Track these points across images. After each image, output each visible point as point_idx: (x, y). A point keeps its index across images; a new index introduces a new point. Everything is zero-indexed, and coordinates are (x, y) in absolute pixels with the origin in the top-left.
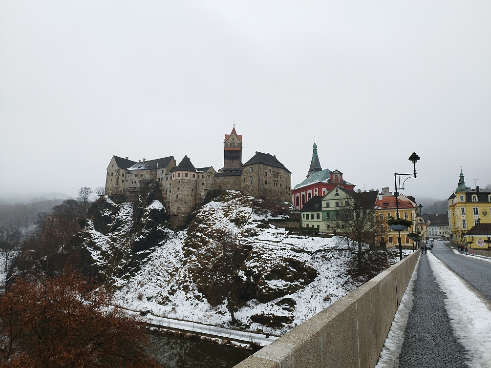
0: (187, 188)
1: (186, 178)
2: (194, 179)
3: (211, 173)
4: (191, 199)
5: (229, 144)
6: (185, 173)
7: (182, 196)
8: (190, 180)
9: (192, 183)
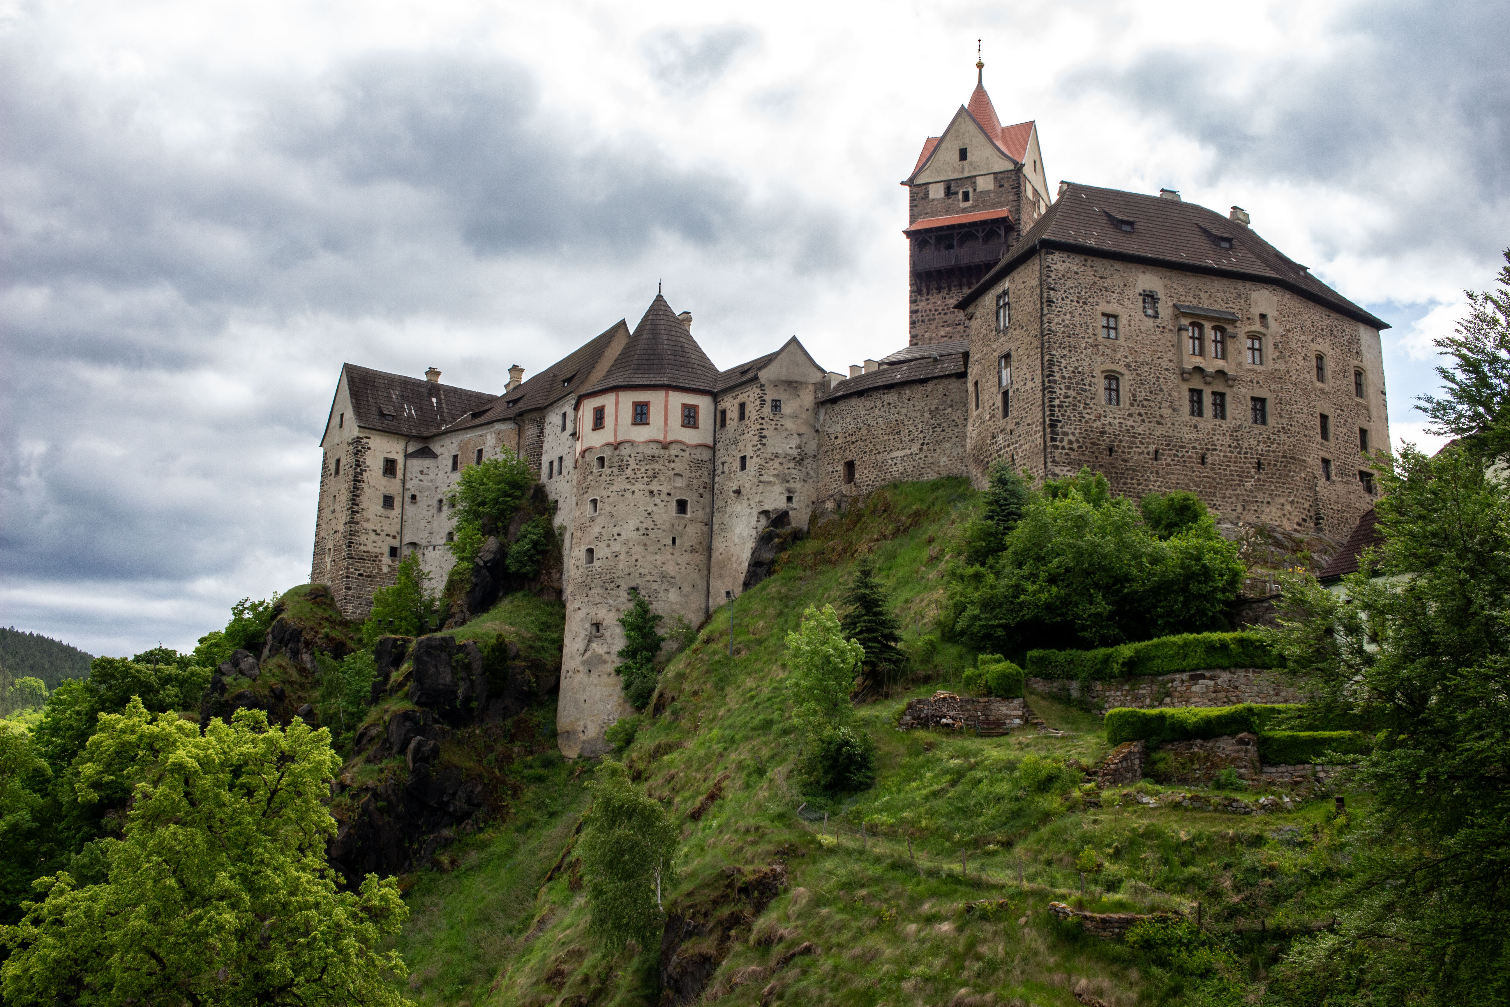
0: (641, 498)
1: (641, 434)
2: (690, 436)
3: (792, 386)
4: (671, 569)
5: (937, 192)
6: (627, 400)
7: (617, 547)
8: (665, 446)
9: (679, 466)
